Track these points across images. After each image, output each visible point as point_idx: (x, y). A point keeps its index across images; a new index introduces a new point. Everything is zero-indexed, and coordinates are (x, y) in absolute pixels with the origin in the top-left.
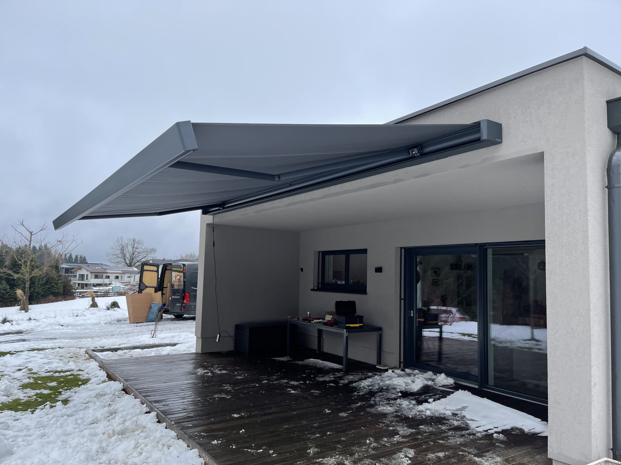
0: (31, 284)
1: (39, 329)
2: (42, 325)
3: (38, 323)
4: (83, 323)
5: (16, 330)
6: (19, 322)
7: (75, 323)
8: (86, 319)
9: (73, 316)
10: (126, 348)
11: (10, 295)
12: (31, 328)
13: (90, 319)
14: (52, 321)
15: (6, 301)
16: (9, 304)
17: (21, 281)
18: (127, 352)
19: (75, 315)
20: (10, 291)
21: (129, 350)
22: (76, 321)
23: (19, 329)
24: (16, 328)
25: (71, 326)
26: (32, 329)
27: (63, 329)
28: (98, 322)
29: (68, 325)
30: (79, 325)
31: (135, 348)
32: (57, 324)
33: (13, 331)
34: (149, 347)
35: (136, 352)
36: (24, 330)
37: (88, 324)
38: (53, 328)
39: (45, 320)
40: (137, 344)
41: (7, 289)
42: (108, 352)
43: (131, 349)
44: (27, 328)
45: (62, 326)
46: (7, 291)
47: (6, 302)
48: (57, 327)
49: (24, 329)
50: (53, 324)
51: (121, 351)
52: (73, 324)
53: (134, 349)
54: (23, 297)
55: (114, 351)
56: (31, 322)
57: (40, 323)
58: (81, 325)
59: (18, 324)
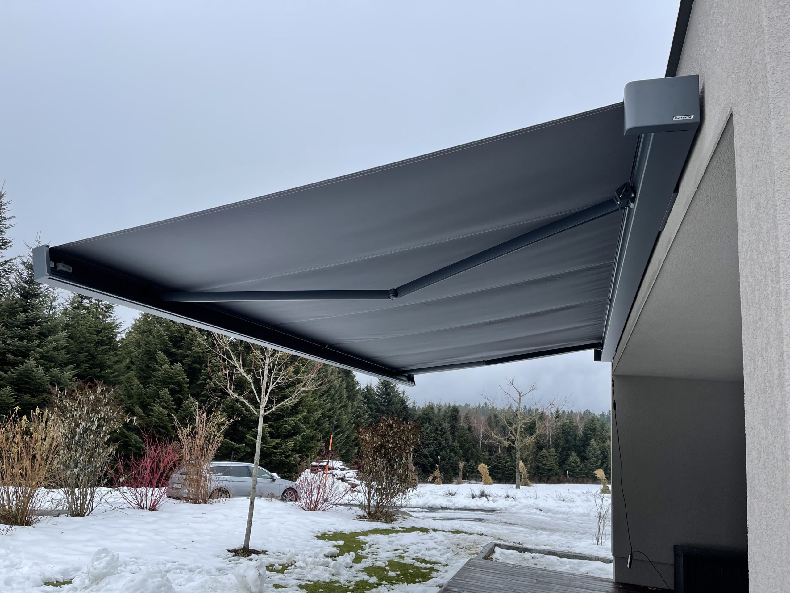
0: (604, 459)
1: (514, 510)
2: (517, 505)
3: (514, 503)
4: (567, 511)
5: (489, 508)
6: (496, 499)
7: (556, 509)
8: (572, 507)
9: (560, 500)
10: (540, 552)
11: (580, 470)
12: (505, 507)
13: (578, 507)
14: (531, 502)
15: (577, 476)
16: (580, 481)
17: (592, 454)
18: (538, 557)
19: (562, 499)
20: (581, 464)
21: (543, 555)
22: (558, 507)
23: (492, 507)
24: (490, 505)
25: (552, 513)
26: (506, 509)
27: (539, 515)
28: (587, 512)
29: (548, 511)
30: (561, 513)
31: (550, 553)
32: (535, 506)
33: (486, 507)
34: (570, 556)
35: (548, 559)
36: (498, 509)
37: (574, 513)
38: (529, 511)
39: (523, 500)
40: (557, 549)
41: (577, 462)
42: (515, 551)
43: (545, 553)
44: (501, 507)
45: (541, 510)
46: (577, 464)
47: (578, 478)
48: (534, 511)
49: (498, 507)
50: (530, 507)
51: (529, 553)
52: (554, 510)
53: (547, 555)
54: (523, 470)
55: (522, 552)
56: (508, 500)
57: (517, 502)
58: (564, 513)
59: (494, 501)
